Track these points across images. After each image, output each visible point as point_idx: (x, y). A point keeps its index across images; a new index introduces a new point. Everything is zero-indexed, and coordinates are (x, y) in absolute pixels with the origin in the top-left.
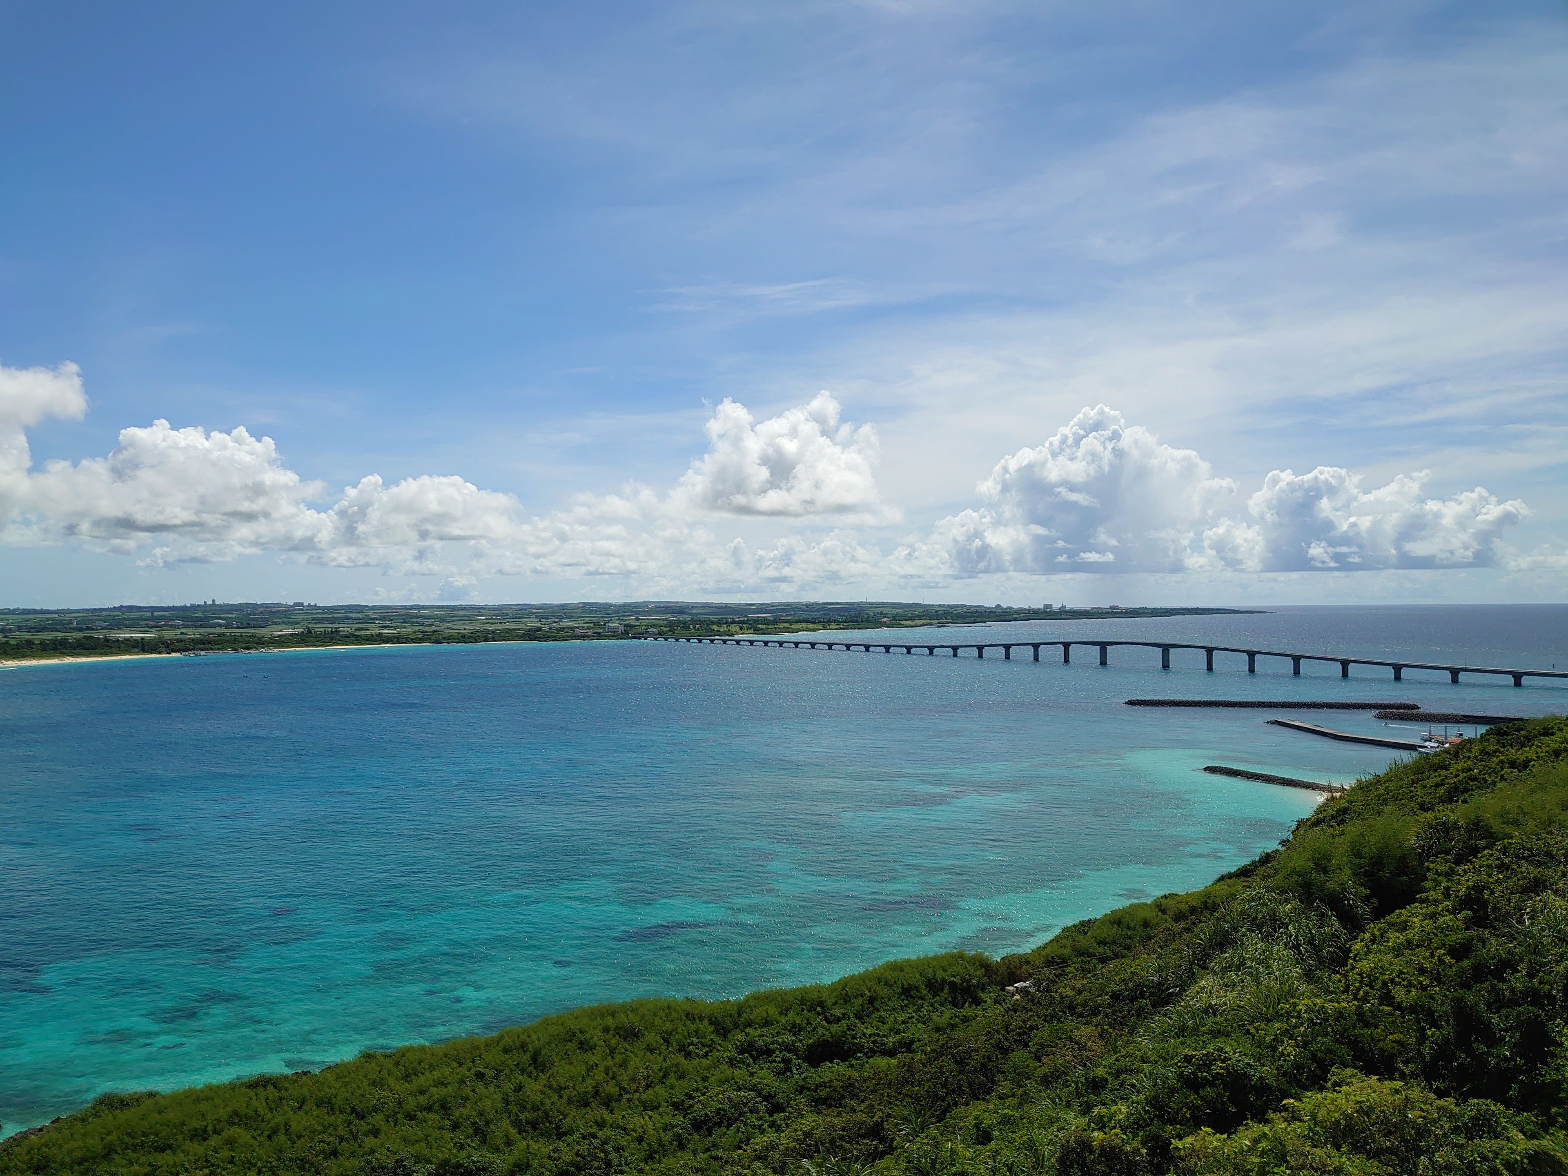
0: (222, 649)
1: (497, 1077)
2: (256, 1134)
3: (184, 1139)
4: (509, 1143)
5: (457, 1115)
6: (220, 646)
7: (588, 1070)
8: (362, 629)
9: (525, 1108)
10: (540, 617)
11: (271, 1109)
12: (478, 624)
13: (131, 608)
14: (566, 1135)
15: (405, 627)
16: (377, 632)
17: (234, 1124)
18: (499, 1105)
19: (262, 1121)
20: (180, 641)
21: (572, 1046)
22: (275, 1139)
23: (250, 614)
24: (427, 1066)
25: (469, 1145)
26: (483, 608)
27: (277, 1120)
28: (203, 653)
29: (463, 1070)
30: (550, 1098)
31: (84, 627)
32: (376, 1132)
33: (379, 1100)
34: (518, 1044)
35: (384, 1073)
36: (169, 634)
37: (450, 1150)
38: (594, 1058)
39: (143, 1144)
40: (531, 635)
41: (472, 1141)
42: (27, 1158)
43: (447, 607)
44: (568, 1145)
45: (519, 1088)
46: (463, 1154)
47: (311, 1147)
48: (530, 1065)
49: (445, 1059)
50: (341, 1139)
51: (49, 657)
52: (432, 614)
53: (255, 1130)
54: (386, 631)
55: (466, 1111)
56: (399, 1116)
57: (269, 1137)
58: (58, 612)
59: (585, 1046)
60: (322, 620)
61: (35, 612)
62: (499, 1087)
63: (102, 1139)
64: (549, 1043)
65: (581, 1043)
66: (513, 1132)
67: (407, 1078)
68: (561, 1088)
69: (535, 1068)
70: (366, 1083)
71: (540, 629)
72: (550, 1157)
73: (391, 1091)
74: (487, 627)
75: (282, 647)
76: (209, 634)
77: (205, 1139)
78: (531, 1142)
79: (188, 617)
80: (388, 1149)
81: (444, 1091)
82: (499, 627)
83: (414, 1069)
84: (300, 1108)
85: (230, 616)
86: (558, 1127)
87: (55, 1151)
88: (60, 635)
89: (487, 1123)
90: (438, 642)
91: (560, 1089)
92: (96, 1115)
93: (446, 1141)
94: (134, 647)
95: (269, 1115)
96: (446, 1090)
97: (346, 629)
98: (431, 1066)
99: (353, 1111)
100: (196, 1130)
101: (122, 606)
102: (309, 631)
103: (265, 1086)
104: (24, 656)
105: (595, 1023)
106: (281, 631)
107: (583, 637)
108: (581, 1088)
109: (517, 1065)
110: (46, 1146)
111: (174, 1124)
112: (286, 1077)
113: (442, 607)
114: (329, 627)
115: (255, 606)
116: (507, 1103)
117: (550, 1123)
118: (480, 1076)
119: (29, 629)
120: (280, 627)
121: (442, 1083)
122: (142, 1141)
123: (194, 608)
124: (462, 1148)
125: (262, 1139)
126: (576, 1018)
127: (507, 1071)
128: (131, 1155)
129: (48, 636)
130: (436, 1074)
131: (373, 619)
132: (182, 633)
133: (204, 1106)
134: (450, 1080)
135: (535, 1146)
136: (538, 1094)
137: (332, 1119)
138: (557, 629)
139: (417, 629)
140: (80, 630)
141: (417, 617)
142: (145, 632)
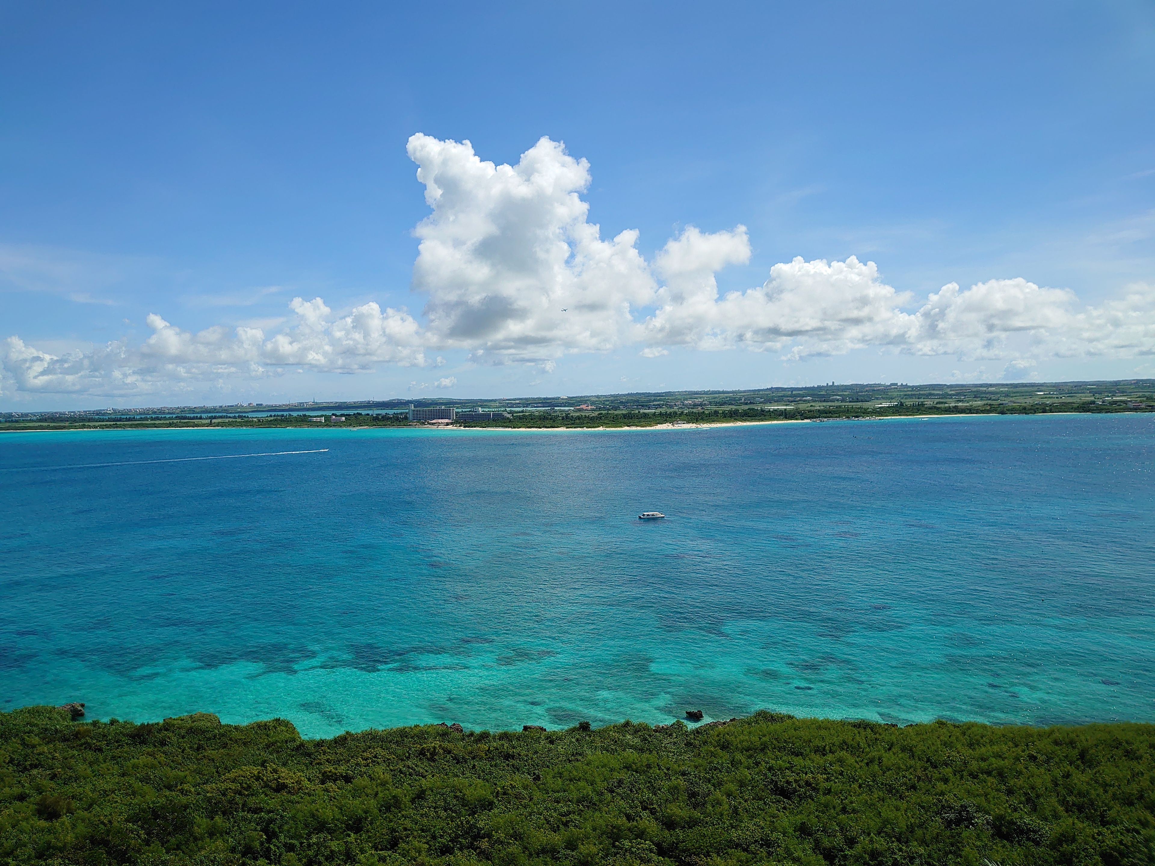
0: (839, 417)
1: (1047, 761)
2: (858, 760)
3: (810, 752)
4: (1056, 816)
5: (1012, 784)
6: (837, 415)
7: (1134, 776)
8: (942, 403)
9: (1072, 792)
10: (1094, 393)
11: (869, 746)
12: (1037, 399)
13: (778, 389)
14: (1110, 824)
15: (976, 401)
16: (953, 405)
17: (843, 749)
18: (1049, 785)
19: (863, 752)
20: (810, 411)
21: (1120, 752)
22: (871, 766)
23: (859, 392)
24: (988, 741)
25: (1021, 809)
26: (1042, 385)
27: (873, 754)
28: (825, 420)
29: (1019, 750)
30: (1095, 790)
31: (749, 402)
32: (946, 781)
33: (949, 757)
34: (1067, 740)
35: (953, 739)
36: (802, 406)
37: (1005, 808)
38: (1140, 767)
39: (784, 748)
40: (1084, 408)
41: (1024, 806)
42: (717, 738)
43: (1011, 384)
44: (1112, 833)
45: (1067, 776)
46: (1016, 815)
47: (897, 778)
48: (1078, 759)
49: (1002, 739)
50: (919, 778)
51: (728, 422)
52: (998, 391)
53: (858, 757)
54: (960, 404)
55: (1020, 782)
56: (965, 773)
57: (867, 764)
58: (733, 392)
59: (1130, 755)
60: (911, 396)
61: (719, 392)
62: (1049, 771)
63: (760, 739)
64: (1096, 746)
65: (1127, 751)
66: (1060, 808)
67: (971, 745)
68: (1107, 785)
69: (1082, 763)
70: (939, 743)
71: (1093, 402)
72: (1093, 838)
73: (958, 753)
74: (1044, 401)
75: (882, 416)
76: (830, 406)
77: (824, 755)
78: (1076, 821)
79: (814, 395)
80: (955, 795)
81: (1002, 763)
82: (1056, 400)
83: (977, 740)
84: (890, 749)
85: (845, 393)
86: (1102, 816)
87: (733, 739)
88: (734, 407)
89: (1038, 796)
90: (1003, 413)
91: (1105, 786)
92: (757, 722)
93: (1002, 801)
94: (780, 415)
95: (868, 750)
96: (1003, 762)
97: (929, 403)
98: (991, 741)
99: (928, 760)
100: (818, 747)
101: (772, 388)
102: (902, 404)
103: (865, 728)
104: (713, 421)
105: (1142, 738)
106: (881, 404)
107: (1136, 409)
108: (1127, 790)
109: (1066, 757)
110: (728, 734)
111: (804, 740)
112: (880, 725)
113: (1007, 385)
114: (916, 401)
115: (862, 386)
116: (1056, 785)
117: (1095, 810)
118: (1033, 758)
119: (716, 404)
120: (880, 401)
121: (1000, 756)
122: (784, 746)
123: (820, 388)
124: (1015, 810)
125: (863, 764)
126: (1123, 730)
127: (1057, 760)
128: (778, 753)
129: (727, 408)
130: (996, 748)
131: (950, 395)
132: (811, 406)
133: (823, 732)
134: (1007, 755)
135: (1080, 825)
136: (1085, 784)
137: (912, 762)
138: (1109, 403)
139: (986, 402)
140: (746, 404)
141: (985, 393)
142: (786, 405)
